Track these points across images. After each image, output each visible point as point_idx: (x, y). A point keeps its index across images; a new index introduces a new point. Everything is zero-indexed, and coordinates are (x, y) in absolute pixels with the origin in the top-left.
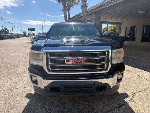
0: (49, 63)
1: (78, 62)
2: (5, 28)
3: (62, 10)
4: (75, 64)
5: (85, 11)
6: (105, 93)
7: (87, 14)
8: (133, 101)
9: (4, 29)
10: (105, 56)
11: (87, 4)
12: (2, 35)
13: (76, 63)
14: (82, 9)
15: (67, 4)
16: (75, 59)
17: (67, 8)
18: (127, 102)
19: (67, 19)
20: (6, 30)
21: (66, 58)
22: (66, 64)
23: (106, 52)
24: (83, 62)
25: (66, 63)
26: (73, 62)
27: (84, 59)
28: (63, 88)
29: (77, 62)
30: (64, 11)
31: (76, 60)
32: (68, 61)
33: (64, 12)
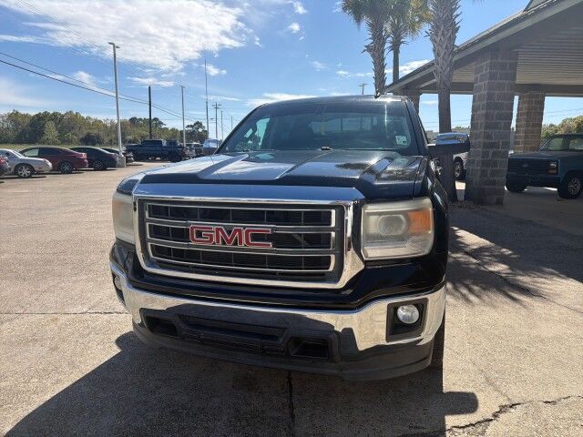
0: (148, 237)
1: (229, 242)
2: (198, 123)
3: (369, 49)
4: (220, 244)
5: (444, 46)
6: (342, 370)
7: (456, 58)
8: (479, 430)
9: (195, 124)
10: (330, 224)
11: (457, 20)
12: (181, 147)
13: (224, 243)
14: (433, 41)
15: (393, 25)
16: (218, 230)
17: (390, 39)
18: (447, 427)
19: (384, 81)
20: (200, 130)
21: (193, 224)
22: (194, 244)
23: (333, 212)
24: (244, 242)
25: (194, 240)
26: (214, 240)
27: (249, 231)
28: (183, 326)
29: (227, 239)
30: (376, 51)
31: (223, 233)
32: (199, 234)
33: (373, 56)
